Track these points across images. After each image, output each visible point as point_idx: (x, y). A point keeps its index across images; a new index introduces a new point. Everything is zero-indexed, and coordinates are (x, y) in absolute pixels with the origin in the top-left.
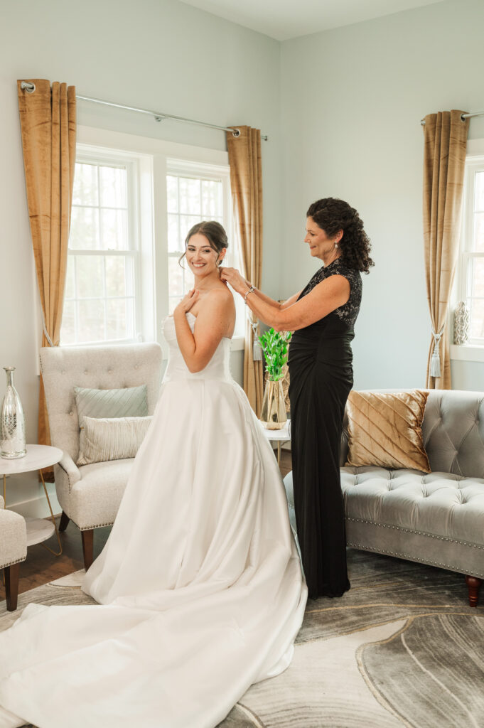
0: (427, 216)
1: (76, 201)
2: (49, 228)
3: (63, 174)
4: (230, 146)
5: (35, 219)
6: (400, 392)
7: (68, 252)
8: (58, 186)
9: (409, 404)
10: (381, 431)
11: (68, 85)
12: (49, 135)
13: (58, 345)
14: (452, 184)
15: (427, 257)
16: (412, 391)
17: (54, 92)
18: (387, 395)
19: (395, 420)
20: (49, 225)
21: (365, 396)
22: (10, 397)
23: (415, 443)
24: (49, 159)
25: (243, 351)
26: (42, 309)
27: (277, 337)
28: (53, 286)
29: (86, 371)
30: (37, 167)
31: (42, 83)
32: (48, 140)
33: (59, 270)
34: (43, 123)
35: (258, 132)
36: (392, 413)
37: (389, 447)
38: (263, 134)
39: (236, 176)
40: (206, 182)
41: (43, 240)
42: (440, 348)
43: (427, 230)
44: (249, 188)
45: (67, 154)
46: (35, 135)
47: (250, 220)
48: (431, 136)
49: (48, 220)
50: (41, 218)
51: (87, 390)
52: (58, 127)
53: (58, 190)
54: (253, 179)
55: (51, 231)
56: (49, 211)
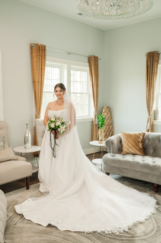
0: (147, 82)
1: (45, 77)
2: (38, 85)
3: (42, 70)
4: (89, 61)
5: (34, 82)
6: (137, 133)
7: (43, 92)
9: (139, 136)
10: (131, 143)
11: (44, 45)
12: (38, 59)
13: (40, 118)
14: (154, 73)
15: (147, 94)
16: (140, 133)
17: (40, 47)
18: (133, 133)
19: (135, 141)
21: (127, 134)
22: (27, 132)
23: (141, 147)
24: (39, 66)
25: (92, 122)
26: (36, 108)
27: (102, 117)
28: (39, 102)
30: (35, 68)
31: (37, 45)
32: (38, 60)
33: (41, 97)
34: (37, 56)
35: (98, 57)
36: (135, 139)
37: (133, 148)
38: (99, 58)
39: (91, 70)
40: (82, 72)
41: (36, 89)
42: (150, 121)
43: (147, 86)
44: (95, 74)
45: (43, 64)
46: (35, 59)
47: (95, 83)
48: (148, 59)
49: (38, 83)
50: (36, 82)
52: (41, 57)
53: (41, 75)
54: (96, 71)
55: (39, 86)
56: (38, 80)
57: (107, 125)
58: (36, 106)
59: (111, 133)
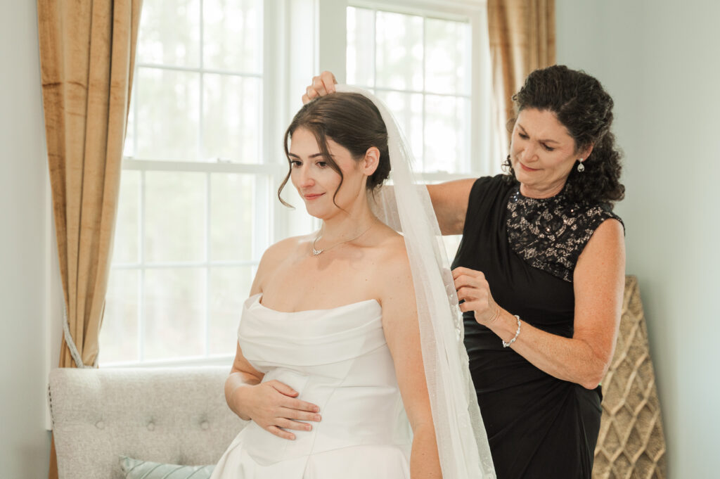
2: (82, 111)
5: (53, 90)
7: (124, 163)
8: (105, 21)
13: (93, 365)
20: (83, 103)
28: (87, 236)
29: (152, 422)
33: (100, 201)
40: (437, 23)
41: (68, 137)
44: (527, 33)
49: (82, 92)
50: (67, 89)
51: (150, 464)
53: (105, 31)
54: (534, 15)
55: (86, 117)
56: (83, 74)
57: (619, 412)
58: (65, 273)
59: (651, 472)
